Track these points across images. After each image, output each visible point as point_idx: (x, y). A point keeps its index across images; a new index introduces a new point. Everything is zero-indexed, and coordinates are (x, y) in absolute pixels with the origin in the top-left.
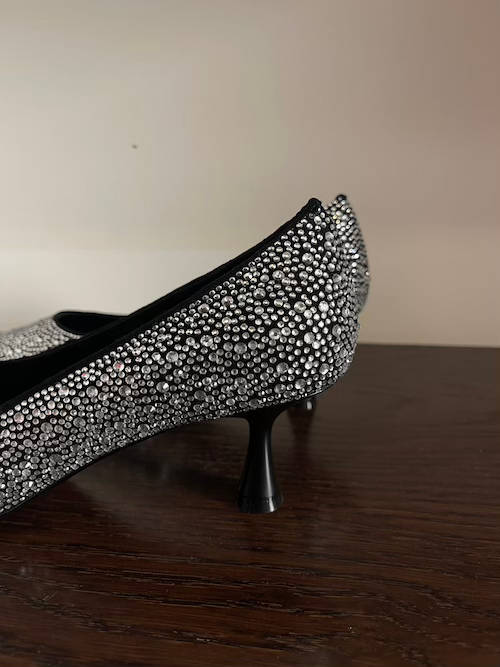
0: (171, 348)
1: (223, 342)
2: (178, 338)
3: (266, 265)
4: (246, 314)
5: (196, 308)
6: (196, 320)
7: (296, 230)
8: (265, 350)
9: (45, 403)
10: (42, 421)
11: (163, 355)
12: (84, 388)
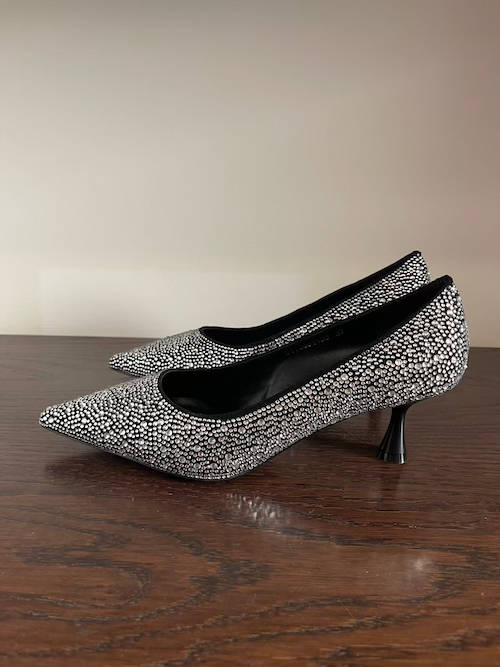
0: (377, 367)
1: (408, 363)
2: (380, 361)
3: (427, 317)
4: (420, 346)
5: (388, 342)
6: (391, 350)
7: (442, 296)
8: (431, 368)
9: (296, 399)
10: (294, 410)
11: (373, 371)
12: (323, 390)
